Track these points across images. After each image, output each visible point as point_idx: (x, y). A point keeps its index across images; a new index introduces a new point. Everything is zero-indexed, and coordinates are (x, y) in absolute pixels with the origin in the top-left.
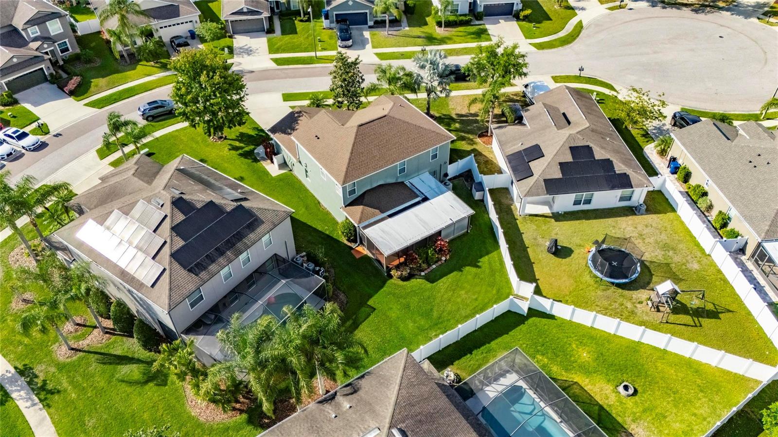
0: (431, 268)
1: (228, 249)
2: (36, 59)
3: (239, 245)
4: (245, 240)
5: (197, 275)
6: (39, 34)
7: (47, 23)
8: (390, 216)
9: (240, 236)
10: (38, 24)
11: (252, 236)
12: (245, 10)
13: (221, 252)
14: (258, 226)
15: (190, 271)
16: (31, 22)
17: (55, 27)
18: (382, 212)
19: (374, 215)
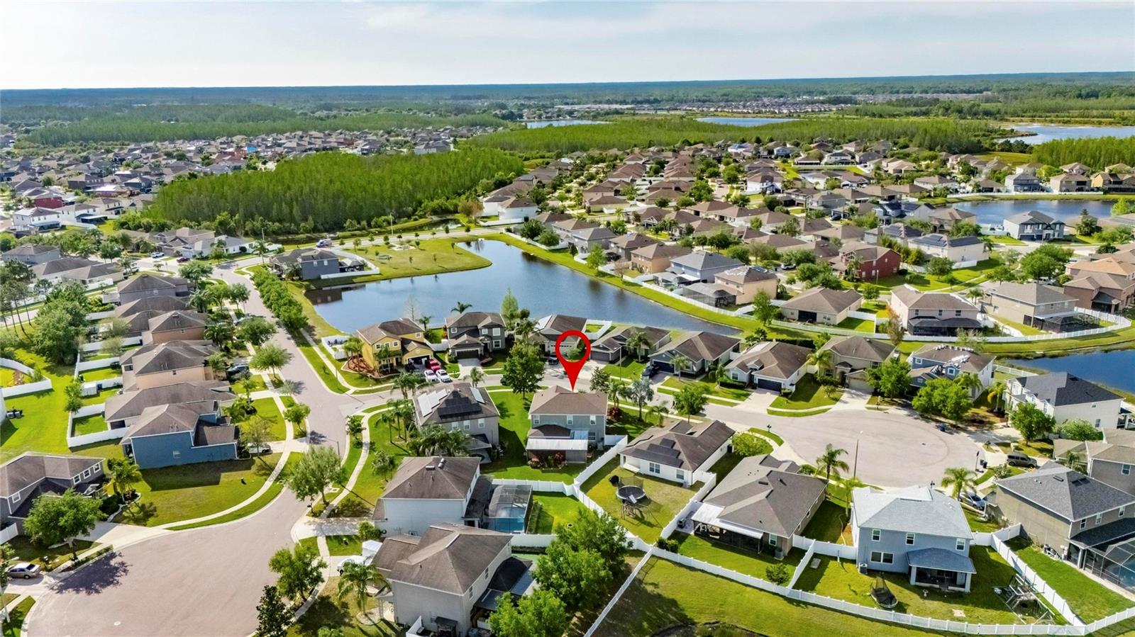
0: (550, 469)
2: (477, 345)
3: (466, 417)
5: (442, 419)
6: (487, 333)
7: (493, 329)
8: (548, 438)
9: (469, 414)
10: (488, 328)
11: (473, 416)
13: (456, 415)
14: (479, 414)
15: (441, 417)
16: (485, 327)
17: (496, 332)
18: (547, 435)
19: (540, 435)
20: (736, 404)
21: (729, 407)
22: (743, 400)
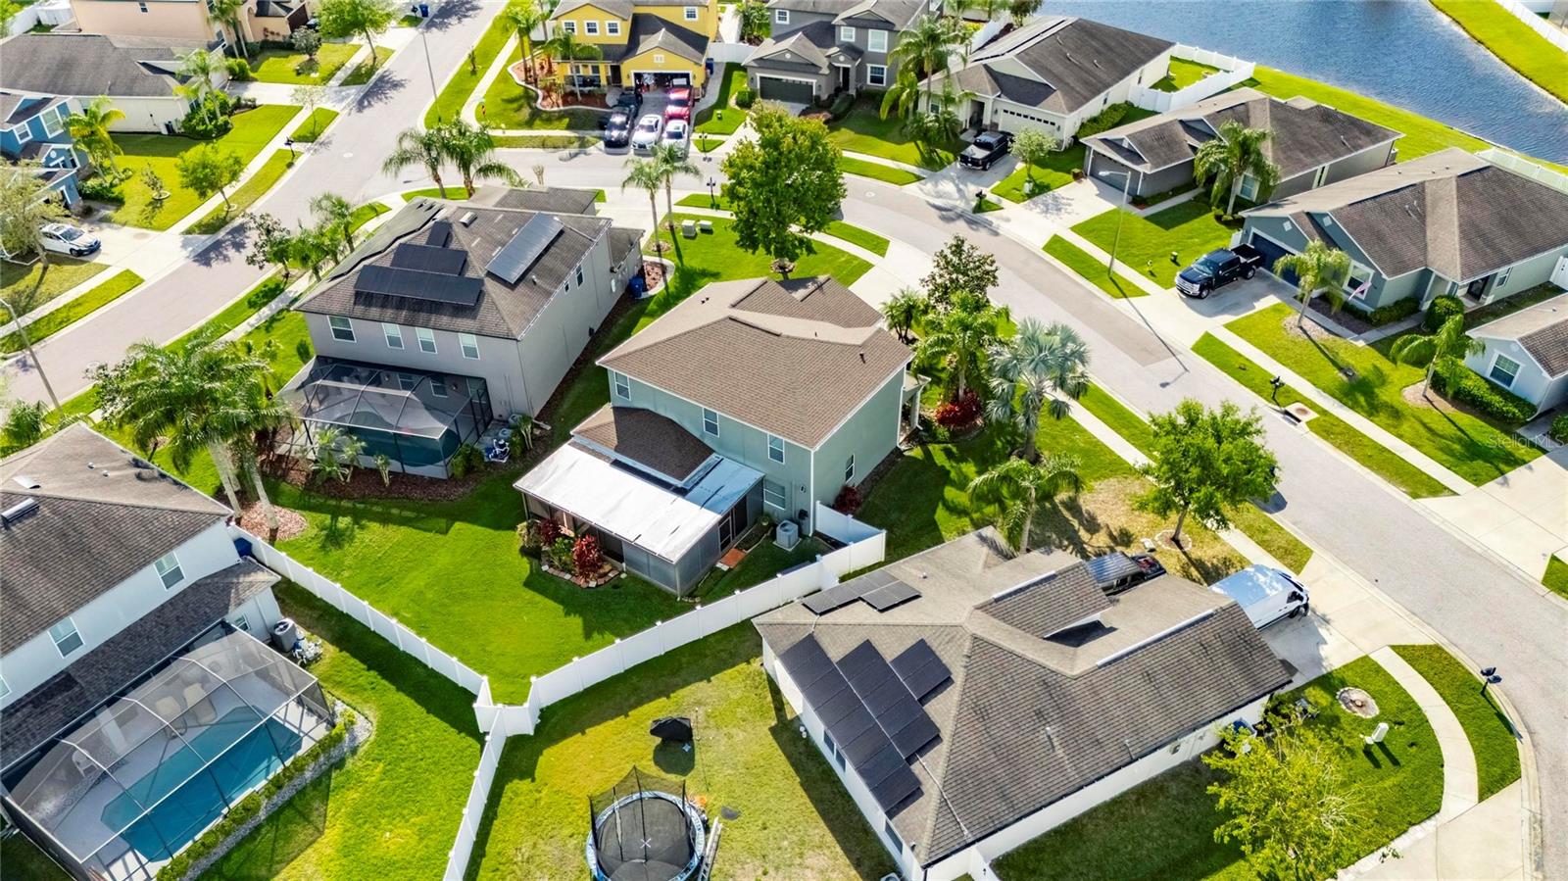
0: (562, 575)
1: (409, 309)
2: (811, 68)
3: (423, 316)
4: (433, 317)
5: (355, 303)
6: (853, 40)
7: (870, 31)
8: (617, 463)
9: (436, 308)
10: (856, 27)
11: (445, 320)
12: (1125, 145)
13: (401, 303)
14: (467, 317)
15: (357, 295)
16: (850, 21)
17: (877, 41)
18: (617, 449)
19: (605, 443)
20: (1436, 489)
21: (1398, 494)
22: (1478, 480)
